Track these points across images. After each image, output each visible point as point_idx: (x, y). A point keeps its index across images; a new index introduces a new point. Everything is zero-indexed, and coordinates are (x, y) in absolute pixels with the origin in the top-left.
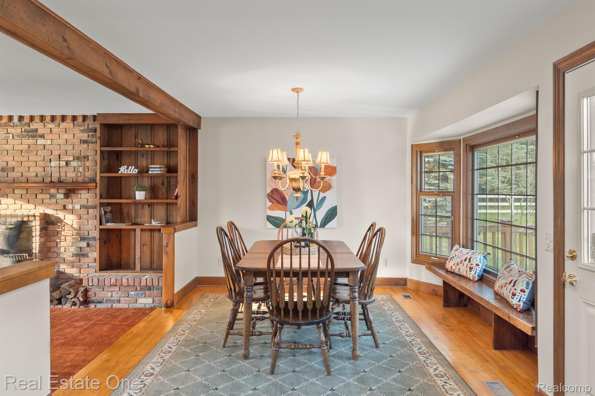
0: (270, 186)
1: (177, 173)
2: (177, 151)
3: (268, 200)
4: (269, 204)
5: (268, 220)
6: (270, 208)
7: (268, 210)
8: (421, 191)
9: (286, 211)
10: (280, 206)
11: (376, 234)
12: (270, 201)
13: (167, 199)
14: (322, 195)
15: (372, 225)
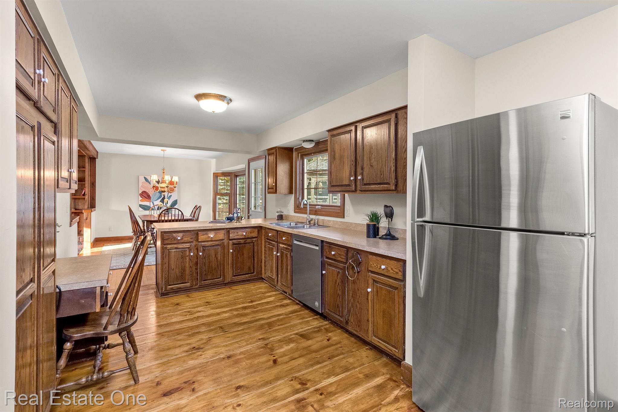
0: (142, 190)
1: (85, 182)
2: (85, 170)
3: (140, 197)
4: (140, 198)
5: (140, 206)
6: (141, 201)
7: (140, 201)
8: (217, 193)
9: (150, 202)
10: (147, 199)
11: (198, 208)
12: (141, 197)
13: (75, 196)
14: (170, 194)
15: (196, 206)
